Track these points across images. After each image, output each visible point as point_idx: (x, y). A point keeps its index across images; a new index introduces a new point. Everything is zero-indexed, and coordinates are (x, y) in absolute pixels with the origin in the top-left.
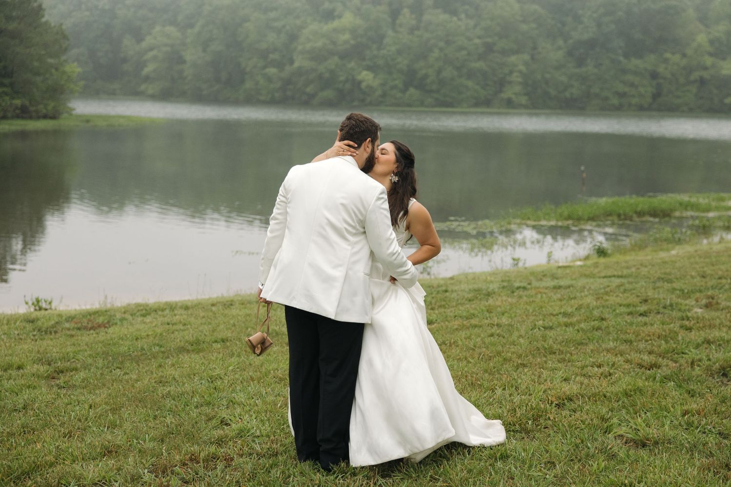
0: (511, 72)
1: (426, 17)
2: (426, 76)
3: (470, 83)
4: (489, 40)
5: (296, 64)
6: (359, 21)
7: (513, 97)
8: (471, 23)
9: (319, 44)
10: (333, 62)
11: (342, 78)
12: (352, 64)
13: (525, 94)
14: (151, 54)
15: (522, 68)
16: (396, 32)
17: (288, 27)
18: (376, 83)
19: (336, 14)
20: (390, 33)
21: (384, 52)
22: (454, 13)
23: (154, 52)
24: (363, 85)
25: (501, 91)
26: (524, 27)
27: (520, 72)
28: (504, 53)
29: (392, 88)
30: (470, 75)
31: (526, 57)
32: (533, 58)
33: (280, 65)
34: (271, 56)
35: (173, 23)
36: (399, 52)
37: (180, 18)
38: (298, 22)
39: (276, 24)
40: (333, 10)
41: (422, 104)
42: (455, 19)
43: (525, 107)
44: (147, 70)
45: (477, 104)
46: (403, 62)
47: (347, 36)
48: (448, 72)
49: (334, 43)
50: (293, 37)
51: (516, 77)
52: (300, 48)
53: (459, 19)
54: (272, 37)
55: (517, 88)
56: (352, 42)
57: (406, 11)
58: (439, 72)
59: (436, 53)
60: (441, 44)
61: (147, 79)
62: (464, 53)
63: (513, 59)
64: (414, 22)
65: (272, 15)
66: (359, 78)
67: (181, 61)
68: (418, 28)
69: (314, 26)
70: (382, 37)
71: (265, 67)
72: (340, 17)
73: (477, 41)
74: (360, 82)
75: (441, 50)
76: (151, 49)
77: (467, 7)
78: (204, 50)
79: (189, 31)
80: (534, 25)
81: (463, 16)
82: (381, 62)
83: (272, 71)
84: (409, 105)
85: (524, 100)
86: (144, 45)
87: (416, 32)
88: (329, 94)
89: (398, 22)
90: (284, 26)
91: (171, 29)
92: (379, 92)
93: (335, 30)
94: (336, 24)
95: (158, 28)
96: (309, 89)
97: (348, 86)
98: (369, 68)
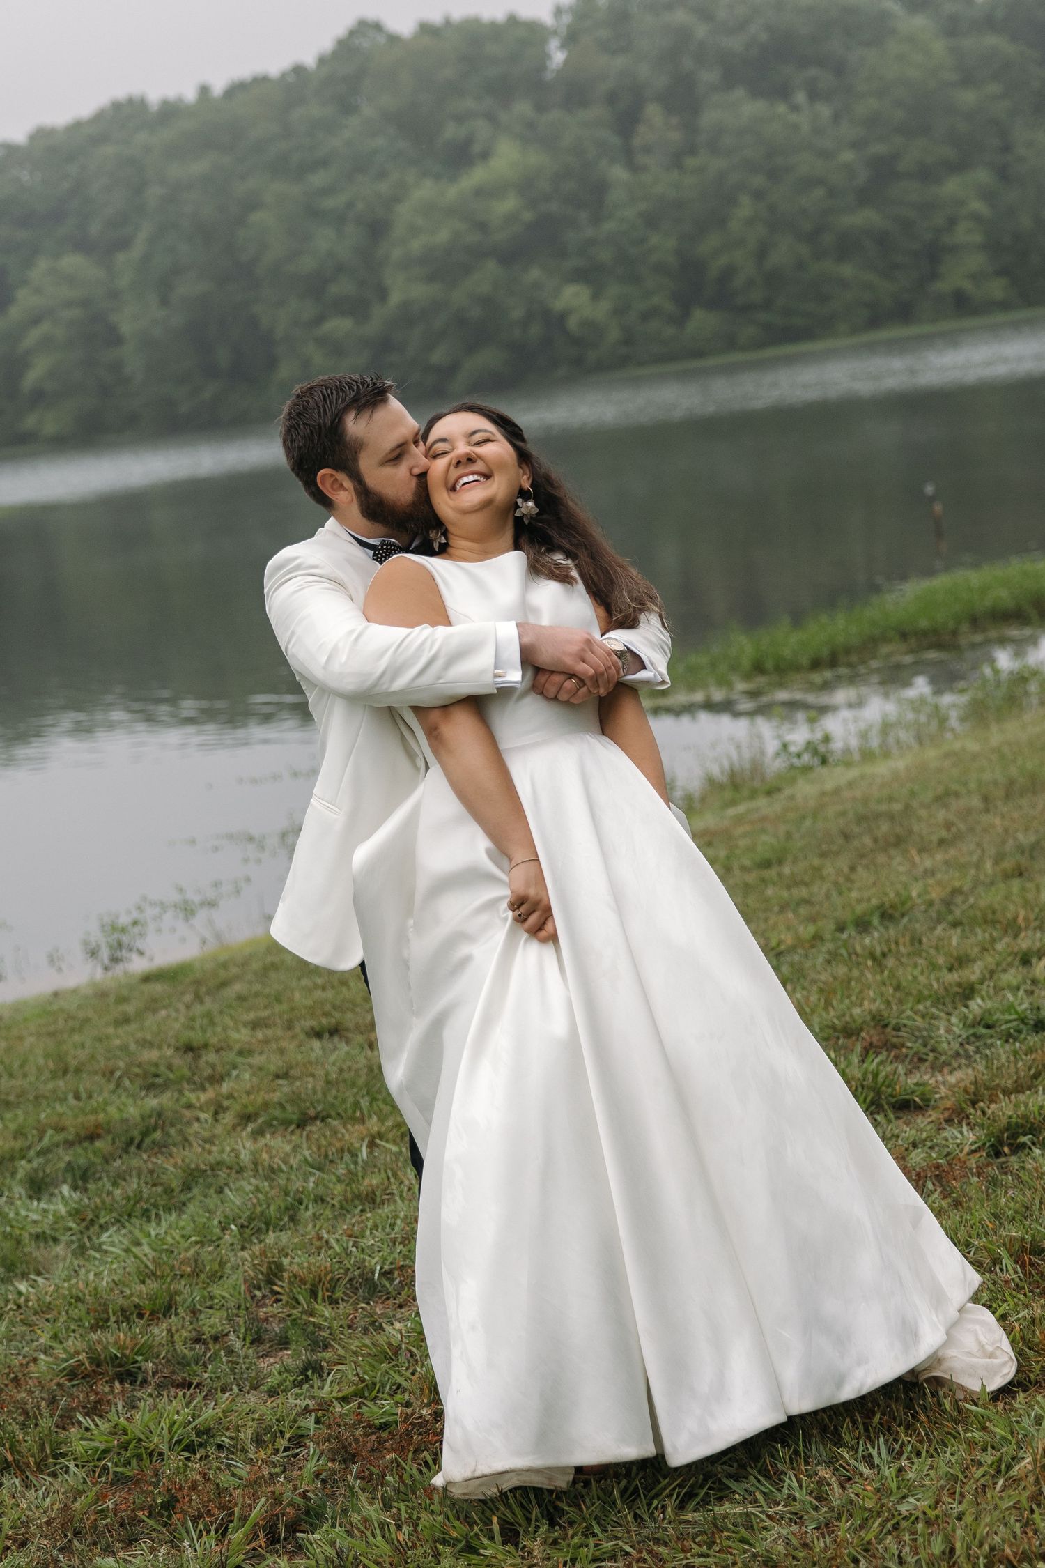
0: (952, 222)
1: (709, 117)
2: (728, 273)
3: (847, 270)
4: (879, 148)
5: (395, 298)
6: (536, 158)
7: (967, 285)
8: (825, 111)
9: (443, 236)
10: (486, 276)
11: (517, 313)
12: (535, 274)
13: (1001, 273)
14: (34, 335)
15: (977, 206)
16: (634, 168)
17: (360, 206)
18: (601, 311)
19: (477, 148)
20: (619, 173)
21: (609, 226)
22: (782, 92)
23: (44, 328)
24: (572, 323)
25: (934, 276)
26: (968, 98)
27: (976, 217)
28: (926, 174)
29: (645, 317)
30: (846, 247)
31: (983, 176)
32: (1004, 174)
33: (357, 308)
34: (334, 289)
35: (82, 245)
36: (651, 221)
37: (95, 228)
38: (384, 187)
39: (330, 203)
40: (469, 141)
41: (731, 343)
42: (781, 108)
43: (1004, 306)
44: (33, 376)
45: (875, 320)
46: (663, 244)
47: (508, 204)
48: (784, 252)
49: (483, 226)
50: (377, 229)
51: (966, 234)
52: (397, 253)
53: (795, 108)
54: (325, 240)
55: (975, 261)
56: (528, 216)
57: (653, 112)
58: (762, 253)
59: (745, 208)
60: (758, 181)
61: (38, 397)
62: (819, 192)
63: (952, 187)
64: (676, 136)
65: (318, 179)
66: (558, 305)
67: (114, 338)
68: (692, 150)
69: (425, 191)
70: (600, 188)
71: (320, 319)
72: (485, 155)
73: (847, 156)
74: (562, 317)
75: (758, 195)
76: (36, 321)
77: (813, 72)
78: (164, 302)
79: (121, 257)
80: (994, 88)
81: (800, 97)
82: (605, 255)
83: (339, 326)
84: (699, 354)
85: (997, 289)
86: (15, 312)
87: (690, 162)
88: (489, 358)
89: (637, 142)
90: (350, 205)
91: (72, 262)
92: (614, 334)
93: (480, 192)
94: (477, 176)
95: (43, 264)
96: (438, 356)
97: (535, 330)
98: (580, 276)
